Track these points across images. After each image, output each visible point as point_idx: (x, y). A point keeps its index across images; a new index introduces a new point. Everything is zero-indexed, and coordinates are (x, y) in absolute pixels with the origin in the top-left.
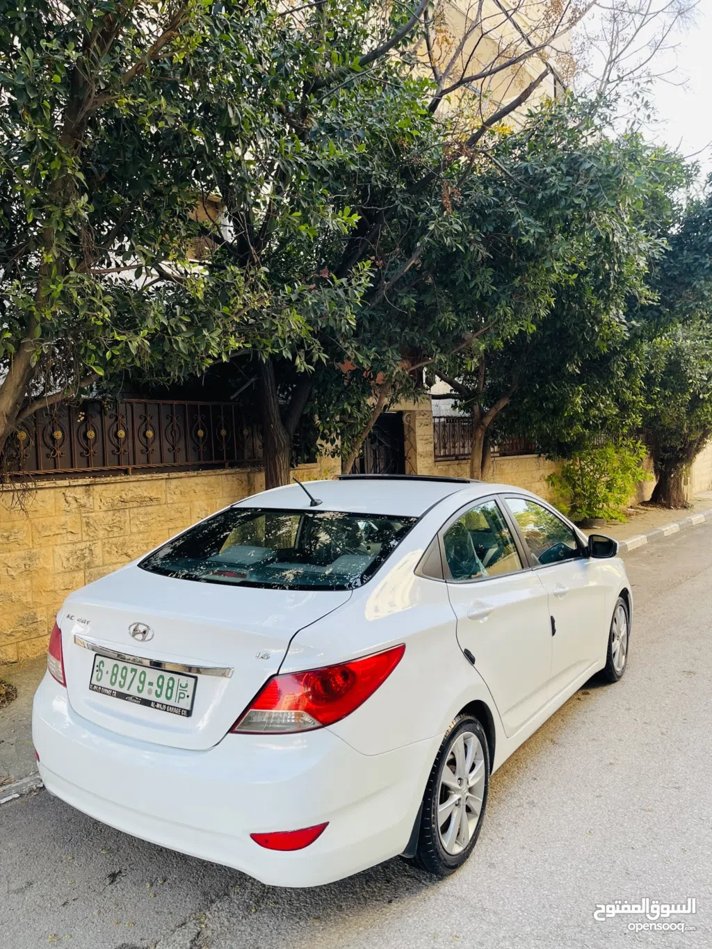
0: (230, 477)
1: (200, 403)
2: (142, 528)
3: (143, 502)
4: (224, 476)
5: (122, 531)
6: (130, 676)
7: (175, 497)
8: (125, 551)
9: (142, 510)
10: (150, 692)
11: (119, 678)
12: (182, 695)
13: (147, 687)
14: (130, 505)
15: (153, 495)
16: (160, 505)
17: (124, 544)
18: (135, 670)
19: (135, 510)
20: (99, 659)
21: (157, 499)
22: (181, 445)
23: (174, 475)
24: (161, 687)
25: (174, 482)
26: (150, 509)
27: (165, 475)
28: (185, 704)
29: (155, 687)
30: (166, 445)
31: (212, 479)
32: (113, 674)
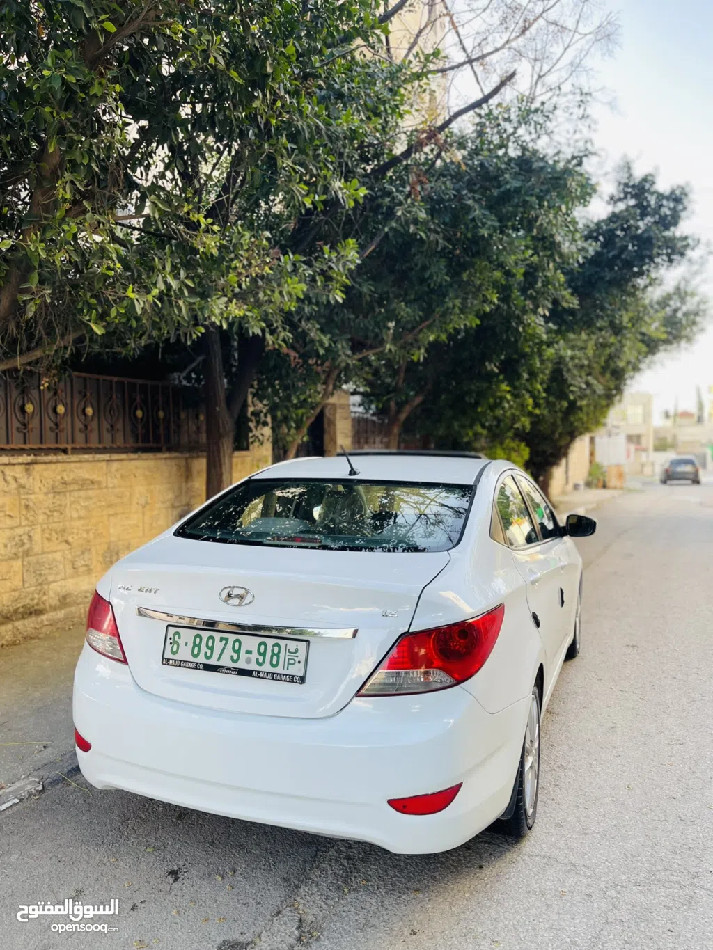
0: (168, 462)
1: (139, 382)
2: (82, 513)
3: (85, 484)
4: (163, 461)
5: (63, 516)
6: (218, 646)
7: (116, 481)
8: (65, 538)
9: (82, 493)
10: (248, 661)
11: (204, 648)
12: (291, 662)
13: (243, 655)
14: (72, 487)
15: (95, 477)
16: (100, 488)
17: (64, 530)
18: (227, 640)
19: (76, 494)
20: (172, 631)
21: (99, 483)
22: (119, 426)
23: (115, 456)
24: (264, 655)
25: (115, 465)
26: (90, 493)
27: (106, 457)
28: (296, 670)
29: (255, 655)
30: (106, 425)
31: (151, 463)
32: (195, 645)
